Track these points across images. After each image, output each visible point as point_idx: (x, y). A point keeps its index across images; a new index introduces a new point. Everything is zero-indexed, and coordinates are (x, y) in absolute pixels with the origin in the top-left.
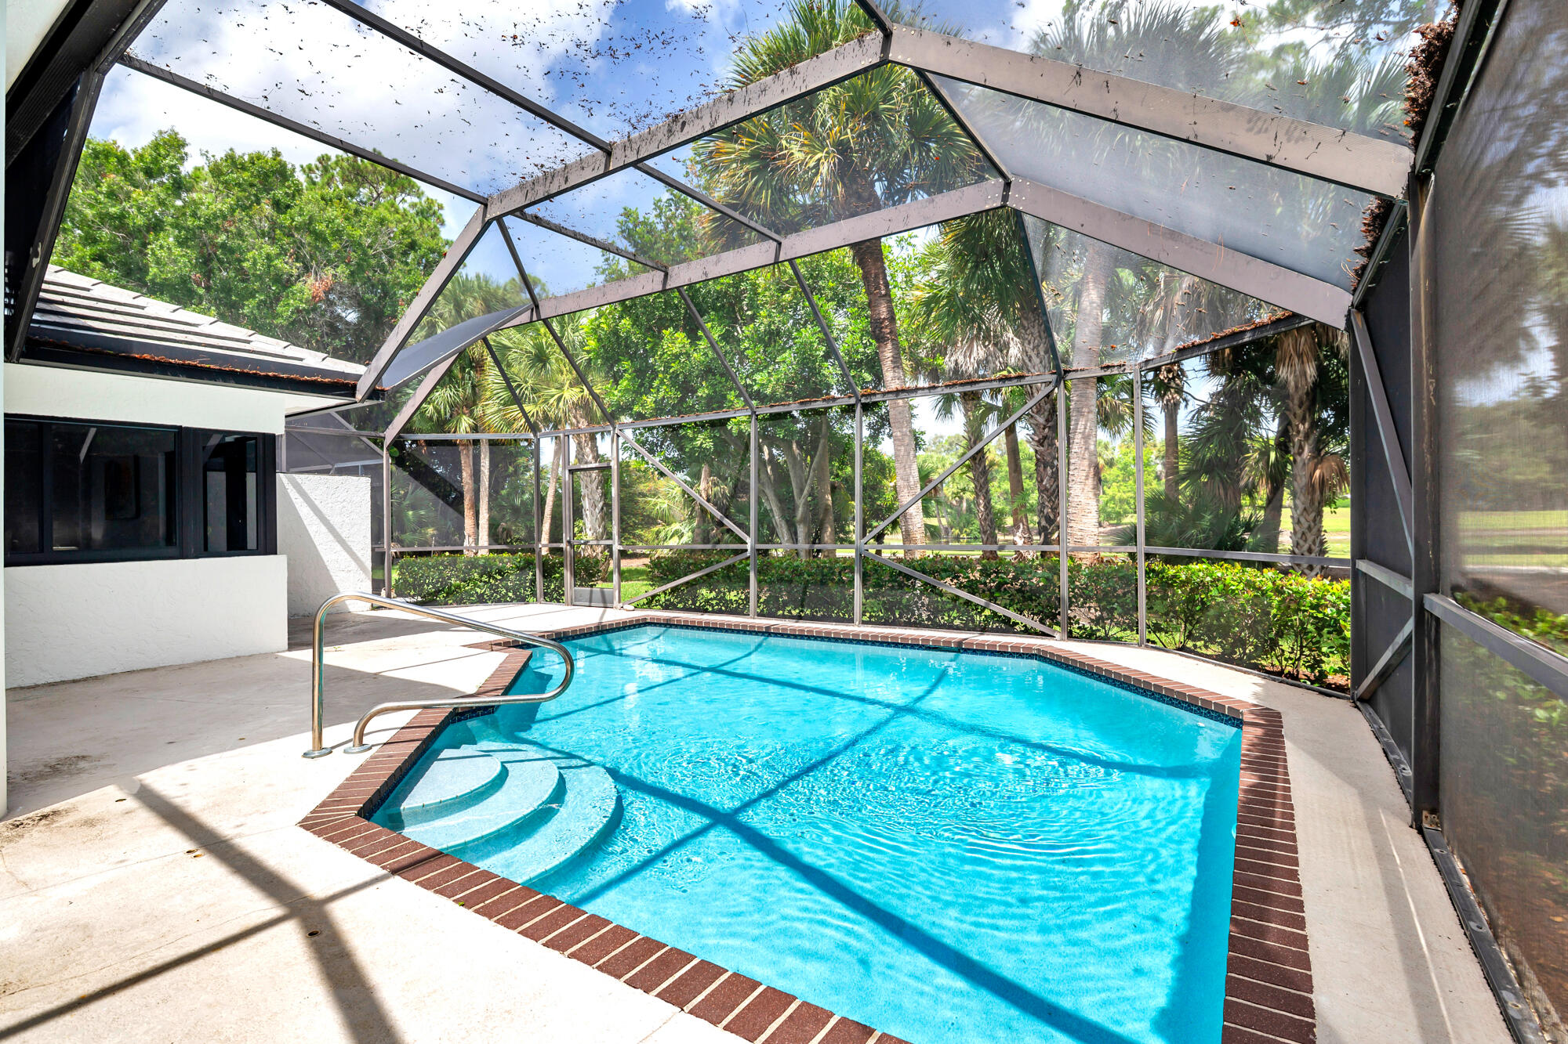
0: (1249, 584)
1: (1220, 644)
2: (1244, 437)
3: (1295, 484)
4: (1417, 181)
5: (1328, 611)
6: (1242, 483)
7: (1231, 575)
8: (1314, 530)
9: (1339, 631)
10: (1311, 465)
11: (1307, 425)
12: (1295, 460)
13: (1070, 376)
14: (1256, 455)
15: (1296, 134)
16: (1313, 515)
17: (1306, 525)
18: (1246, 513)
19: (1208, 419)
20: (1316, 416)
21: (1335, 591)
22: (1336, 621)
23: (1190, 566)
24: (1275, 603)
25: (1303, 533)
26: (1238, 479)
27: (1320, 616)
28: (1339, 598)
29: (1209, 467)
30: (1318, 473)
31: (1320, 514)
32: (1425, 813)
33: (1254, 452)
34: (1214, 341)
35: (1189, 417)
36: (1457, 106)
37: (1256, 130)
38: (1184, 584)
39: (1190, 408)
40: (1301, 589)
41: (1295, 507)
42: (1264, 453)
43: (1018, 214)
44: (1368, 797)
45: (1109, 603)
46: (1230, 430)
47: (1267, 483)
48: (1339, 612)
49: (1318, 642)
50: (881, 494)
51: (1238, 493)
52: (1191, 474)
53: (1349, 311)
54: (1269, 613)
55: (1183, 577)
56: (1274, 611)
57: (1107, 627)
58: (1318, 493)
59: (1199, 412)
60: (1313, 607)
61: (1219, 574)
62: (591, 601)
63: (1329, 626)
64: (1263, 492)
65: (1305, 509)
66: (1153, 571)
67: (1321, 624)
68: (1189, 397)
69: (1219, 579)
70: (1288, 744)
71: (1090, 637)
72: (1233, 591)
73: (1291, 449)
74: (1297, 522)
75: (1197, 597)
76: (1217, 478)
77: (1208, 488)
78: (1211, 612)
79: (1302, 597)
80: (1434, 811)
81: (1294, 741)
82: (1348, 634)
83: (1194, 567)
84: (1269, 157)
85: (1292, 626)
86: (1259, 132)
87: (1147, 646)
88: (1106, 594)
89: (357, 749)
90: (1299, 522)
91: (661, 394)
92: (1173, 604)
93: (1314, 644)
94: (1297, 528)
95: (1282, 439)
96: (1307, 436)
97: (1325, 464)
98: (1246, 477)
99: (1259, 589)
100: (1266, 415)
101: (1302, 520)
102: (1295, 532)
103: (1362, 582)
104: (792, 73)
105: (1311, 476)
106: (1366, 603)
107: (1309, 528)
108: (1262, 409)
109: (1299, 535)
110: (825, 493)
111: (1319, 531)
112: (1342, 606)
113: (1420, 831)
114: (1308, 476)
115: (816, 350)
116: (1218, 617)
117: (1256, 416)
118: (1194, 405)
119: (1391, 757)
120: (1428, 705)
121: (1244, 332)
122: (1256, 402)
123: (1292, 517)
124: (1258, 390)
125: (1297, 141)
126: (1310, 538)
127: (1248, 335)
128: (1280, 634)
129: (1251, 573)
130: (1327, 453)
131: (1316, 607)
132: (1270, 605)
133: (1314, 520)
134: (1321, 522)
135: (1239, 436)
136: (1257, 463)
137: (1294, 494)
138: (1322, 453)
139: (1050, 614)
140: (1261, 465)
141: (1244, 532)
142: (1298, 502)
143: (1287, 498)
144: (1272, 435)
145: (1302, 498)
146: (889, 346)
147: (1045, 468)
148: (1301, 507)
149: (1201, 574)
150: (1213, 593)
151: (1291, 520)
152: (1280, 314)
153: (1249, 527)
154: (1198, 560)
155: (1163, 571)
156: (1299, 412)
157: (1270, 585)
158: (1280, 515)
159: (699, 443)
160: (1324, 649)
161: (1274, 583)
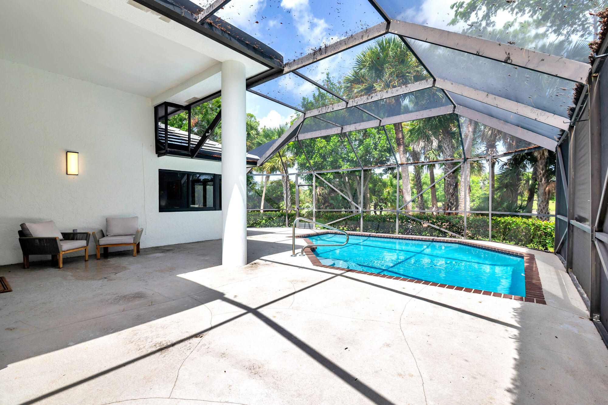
0: (525, 223)
1: (514, 241)
2: (520, 175)
3: (539, 192)
4: (571, 127)
5: (548, 230)
6: (519, 192)
7: (518, 220)
8: (546, 209)
9: (552, 236)
10: (545, 186)
11: (544, 171)
12: (539, 184)
13: (468, 160)
14: (524, 182)
15: (543, 114)
16: (545, 203)
17: (542, 207)
18: (519, 202)
19: (506, 169)
20: (547, 168)
21: (551, 224)
22: (551, 233)
23: (505, 218)
24: (532, 229)
25: (541, 210)
26: (517, 190)
27: (546, 231)
28: (552, 226)
29: (507, 186)
30: (547, 188)
31: (548, 203)
32: (569, 269)
33: (524, 181)
34: (516, 152)
35: (499, 168)
36: (583, 106)
37: (533, 112)
38: (503, 223)
39: (500, 164)
40: (540, 224)
41: (539, 201)
42: (527, 181)
43: (457, 115)
44: (556, 268)
45: (479, 229)
46: (515, 172)
47: (528, 192)
48: (552, 230)
49: (545, 239)
50: (382, 193)
51: (517, 195)
52: (499, 188)
53: (557, 147)
54: (530, 231)
55: (503, 221)
56: (532, 231)
57: (478, 236)
58: (547, 195)
59: (503, 166)
60: (544, 229)
61: (515, 220)
62: (305, 227)
63: (549, 234)
64: (526, 195)
65: (542, 201)
66: (493, 219)
67: (546, 234)
68: (500, 161)
69: (514, 222)
70: (536, 260)
71: (472, 238)
72: (519, 225)
73: (537, 179)
74: (539, 206)
75: (507, 227)
76: (509, 190)
77: (506, 193)
78: (512, 231)
79: (540, 226)
80: (571, 268)
81: (538, 259)
82: (554, 236)
83: (506, 218)
84: (536, 119)
85: (537, 235)
86: (534, 113)
87: (491, 241)
88: (477, 226)
89: (302, 255)
90: (540, 206)
91: (316, 160)
92: (499, 229)
93: (544, 240)
94: (539, 208)
95: (534, 176)
96: (543, 175)
97: (550, 185)
98: (520, 189)
99: (528, 224)
100: (528, 167)
101: (541, 205)
102: (538, 209)
103: (558, 221)
104: (406, 87)
105: (545, 189)
106: (560, 227)
107: (544, 208)
108: (527, 165)
109: (540, 211)
110: (367, 193)
111: (547, 209)
112: (553, 228)
113: (568, 273)
114: (544, 189)
115: (371, 146)
116: (514, 233)
117: (525, 167)
118: (501, 163)
119: (563, 262)
120: (570, 244)
121: (525, 150)
122: (524, 162)
123: (537, 204)
124: (526, 158)
125: (543, 116)
126: (544, 211)
127: (526, 151)
128: (533, 238)
129: (525, 220)
130: (551, 181)
131: (545, 229)
132: (531, 229)
133: (546, 205)
134: (548, 206)
135: (518, 175)
136: (524, 185)
137: (538, 196)
138: (549, 181)
139: (460, 232)
140: (526, 185)
141: (519, 209)
142: (540, 199)
143: (535, 197)
144: (531, 175)
145: (541, 197)
146: (402, 147)
147: (451, 186)
148: (541, 200)
149: (509, 220)
150: (513, 226)
151: (537, 205)
152: (536, 146)
153: (521, 207)
154: (507, 216)
155: (497, 219)
156: (541, 166)
157: (531, 223)
158: (533, 203)
159: (328, 176)
160: (547, 241)
161: (532, 222)
